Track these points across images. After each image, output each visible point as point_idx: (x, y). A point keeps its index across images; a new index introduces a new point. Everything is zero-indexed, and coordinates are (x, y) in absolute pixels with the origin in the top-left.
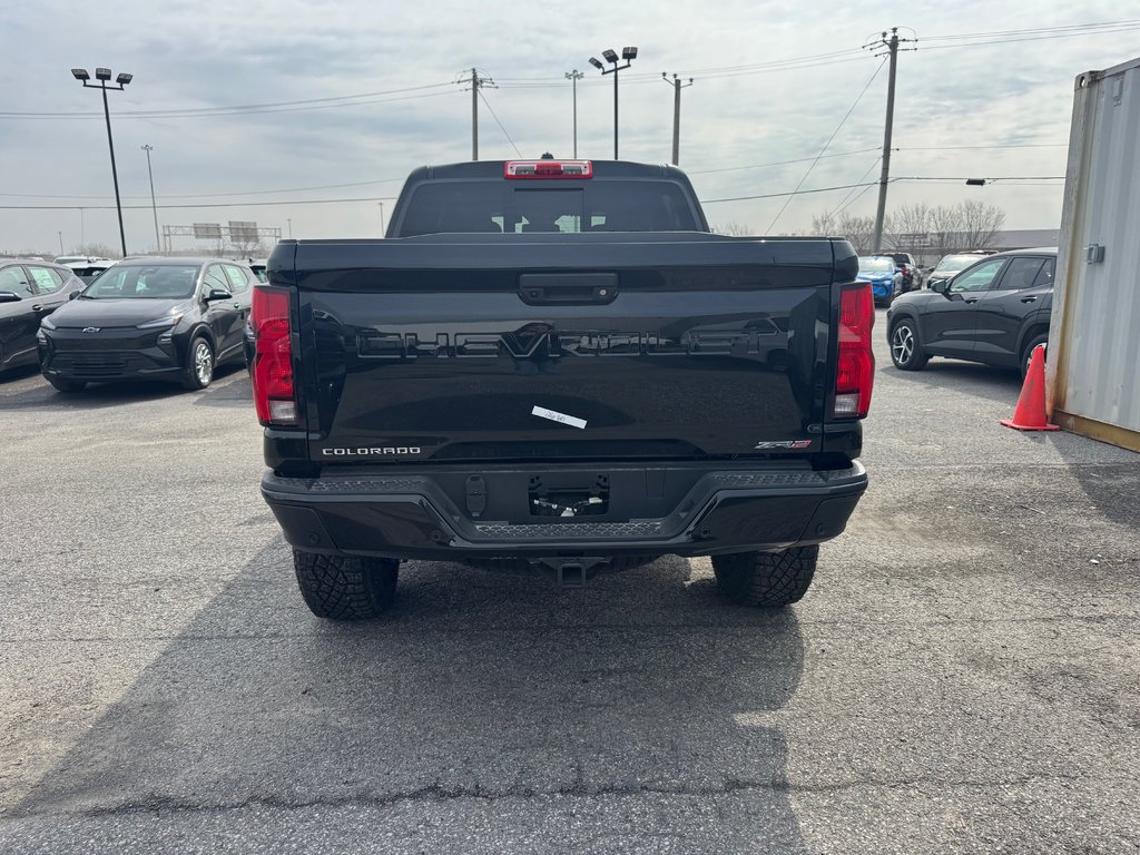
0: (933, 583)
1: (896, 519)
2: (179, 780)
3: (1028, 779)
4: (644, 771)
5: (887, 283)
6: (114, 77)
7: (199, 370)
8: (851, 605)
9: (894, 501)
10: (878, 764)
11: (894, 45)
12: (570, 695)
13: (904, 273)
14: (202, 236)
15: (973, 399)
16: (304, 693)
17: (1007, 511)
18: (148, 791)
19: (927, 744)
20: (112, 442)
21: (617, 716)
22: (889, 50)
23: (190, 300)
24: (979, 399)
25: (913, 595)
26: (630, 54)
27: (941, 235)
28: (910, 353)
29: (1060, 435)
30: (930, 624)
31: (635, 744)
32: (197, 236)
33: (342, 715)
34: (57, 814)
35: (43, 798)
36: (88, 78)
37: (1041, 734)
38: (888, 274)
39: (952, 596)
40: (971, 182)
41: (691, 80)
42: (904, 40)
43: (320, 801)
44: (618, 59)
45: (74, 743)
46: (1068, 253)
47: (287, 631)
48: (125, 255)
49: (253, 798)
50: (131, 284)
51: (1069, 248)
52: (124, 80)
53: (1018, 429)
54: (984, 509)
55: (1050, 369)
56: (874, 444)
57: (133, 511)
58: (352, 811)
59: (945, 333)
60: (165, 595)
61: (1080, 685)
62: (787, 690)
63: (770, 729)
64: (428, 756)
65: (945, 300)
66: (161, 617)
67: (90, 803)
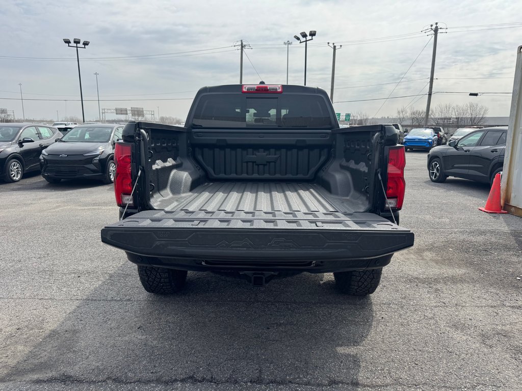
0: (439, 286)
1: (424, 254)
2: (77, 368)
3: (476, 386)
4: (291, 374)
5: (430, 141)
6: (82, 42)
7: (111, 175)
8: (398, 295)
9: (424, 246)
10: (404, 376)
11: (436, 31)
12: (260, 335)
13: (438, 136)
14: (120, 114)
15: (467, 197)
16: (139, 328)
17: (478, 252)
18: (62, 372)
19: (428, 366)
20: (69, 207)
21: (281, 346)
22: (433, 33)
23: (107, 143)
24: (470, 197)
25: (428, 292)
26: (313, 34)
27: (457, 118)
28: (438, 174)
29: (507, 216)
30: (436, 307)
31: (288, 360)
32: (117, 114)
33: (155, 339)
34: (20, 381)
35: (16, 373)
36: (70, 43)
37: (485, 364)
38: (431, 137)
39: (448, 293)
40: (471, 94)
41: (341, 46)
42: (441, 28)
43: (139, 381)
44: (307, 36)
45: (32, 348)
46: (513, 129)
47: (134, 298)
48: (84, 122)
49: (108, 378)
50: (83, 135)
51: (513, 128)
52: (86, 44)
53: (487, 212)
54: (467, 251)
55: (503, 185)
56: (417, 218)
57: (73, 239)
58: (153, 387)
59: (455, 166)
60: (82, 279)
61: (506, 340)
62: (363, 337)
63: (353, 355)
64: (191, 361)
65: (455, 150)
66: (79, 290)
67: (35, 377)
